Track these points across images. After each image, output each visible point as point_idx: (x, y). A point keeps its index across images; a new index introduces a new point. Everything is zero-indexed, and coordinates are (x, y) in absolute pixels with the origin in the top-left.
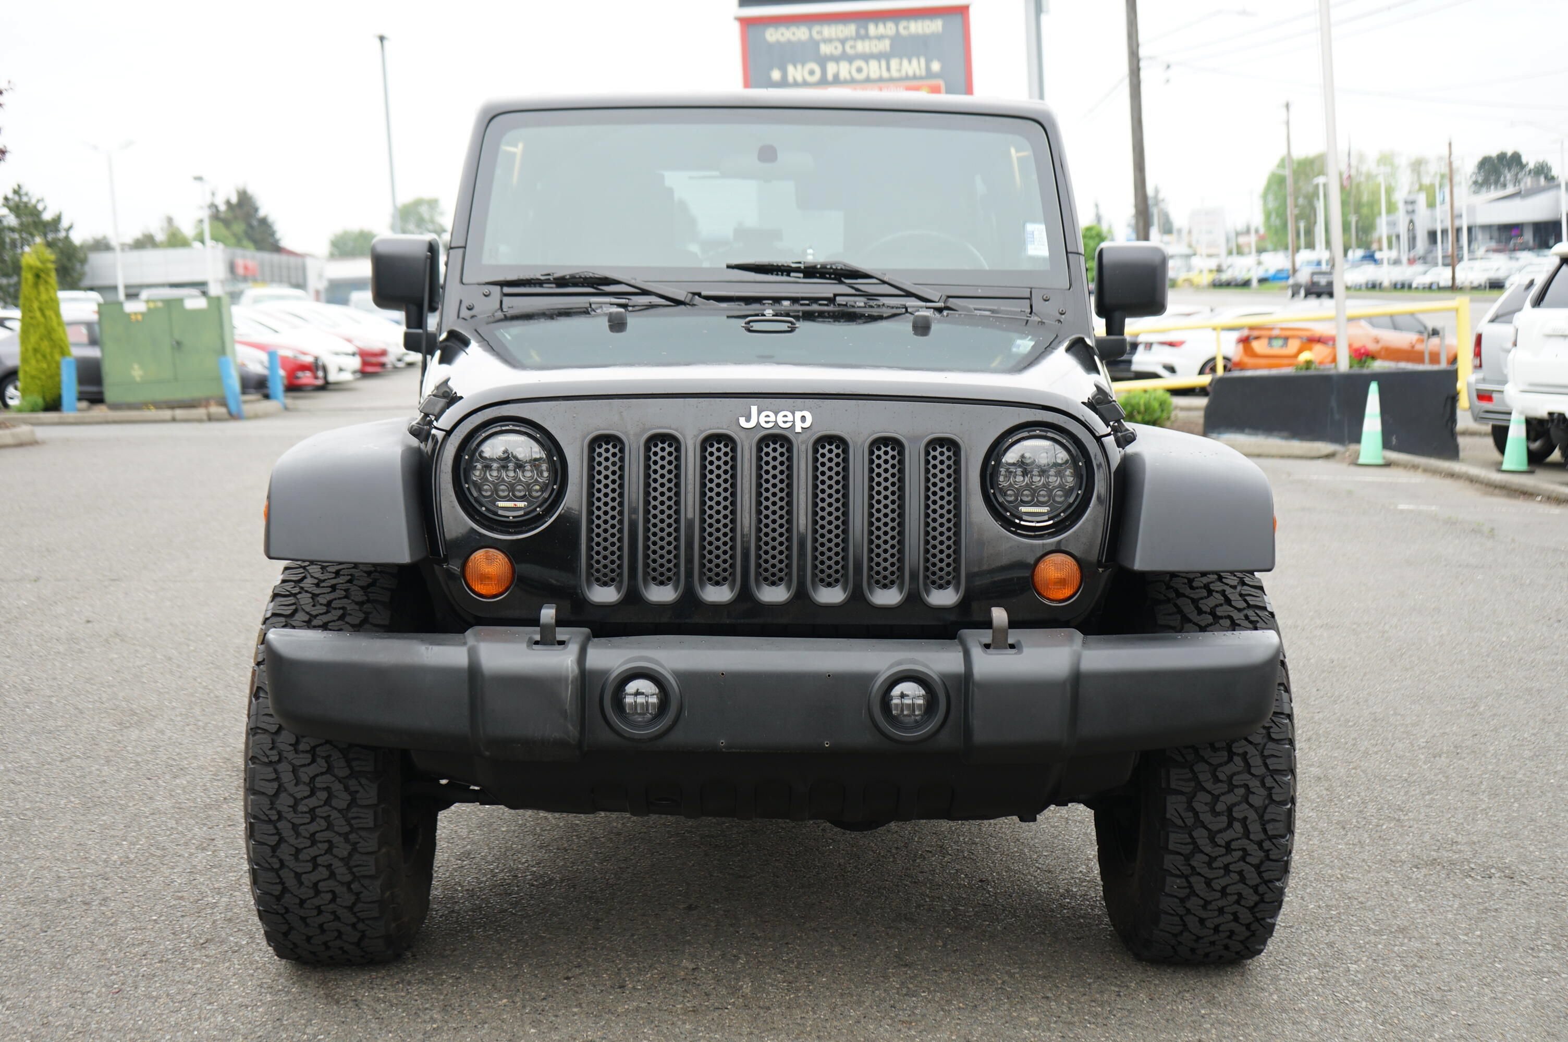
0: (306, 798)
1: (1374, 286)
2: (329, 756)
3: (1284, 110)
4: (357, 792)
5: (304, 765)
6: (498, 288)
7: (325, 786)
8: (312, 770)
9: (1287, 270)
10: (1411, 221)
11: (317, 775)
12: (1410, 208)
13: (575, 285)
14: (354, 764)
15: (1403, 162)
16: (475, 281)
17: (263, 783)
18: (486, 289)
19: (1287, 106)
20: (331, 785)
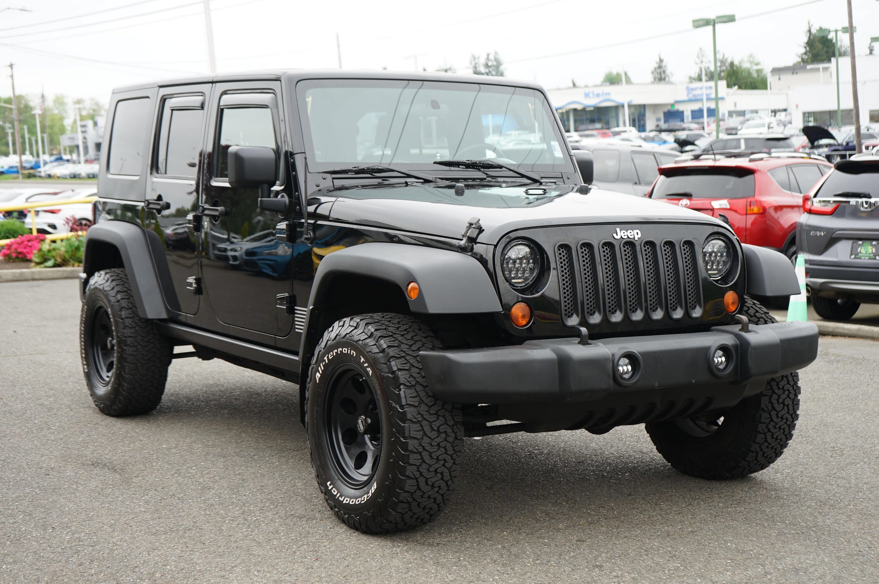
0: (436, 438)
1: (75, 176)
2: (445, 415)
3: (9, 69)
4: (457, 432)
5: (434, 421)
6: (329, 175)
7: (444, 430)
8: (438, 423)
9: (16, 167)
10: (85, 138)
11: (440, 426)
12: (83, 129)
13: (364, 173)
14: (455, 418)
15: (69, 101)
16: (315, 171)
17: (415, 433)
18: (325, 175)
19: (11, 66)
20: (446, 430)
